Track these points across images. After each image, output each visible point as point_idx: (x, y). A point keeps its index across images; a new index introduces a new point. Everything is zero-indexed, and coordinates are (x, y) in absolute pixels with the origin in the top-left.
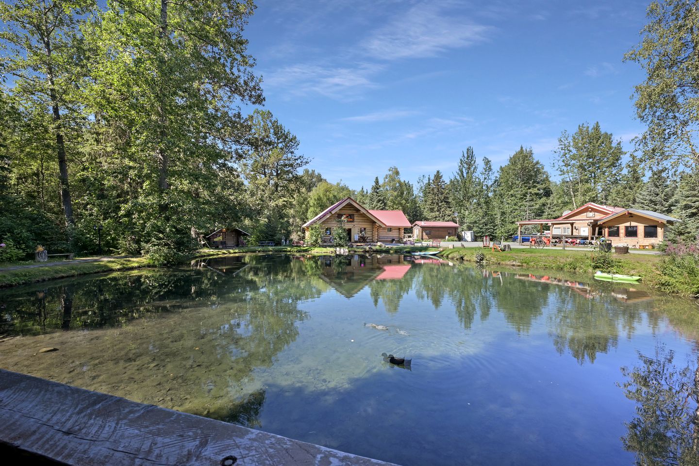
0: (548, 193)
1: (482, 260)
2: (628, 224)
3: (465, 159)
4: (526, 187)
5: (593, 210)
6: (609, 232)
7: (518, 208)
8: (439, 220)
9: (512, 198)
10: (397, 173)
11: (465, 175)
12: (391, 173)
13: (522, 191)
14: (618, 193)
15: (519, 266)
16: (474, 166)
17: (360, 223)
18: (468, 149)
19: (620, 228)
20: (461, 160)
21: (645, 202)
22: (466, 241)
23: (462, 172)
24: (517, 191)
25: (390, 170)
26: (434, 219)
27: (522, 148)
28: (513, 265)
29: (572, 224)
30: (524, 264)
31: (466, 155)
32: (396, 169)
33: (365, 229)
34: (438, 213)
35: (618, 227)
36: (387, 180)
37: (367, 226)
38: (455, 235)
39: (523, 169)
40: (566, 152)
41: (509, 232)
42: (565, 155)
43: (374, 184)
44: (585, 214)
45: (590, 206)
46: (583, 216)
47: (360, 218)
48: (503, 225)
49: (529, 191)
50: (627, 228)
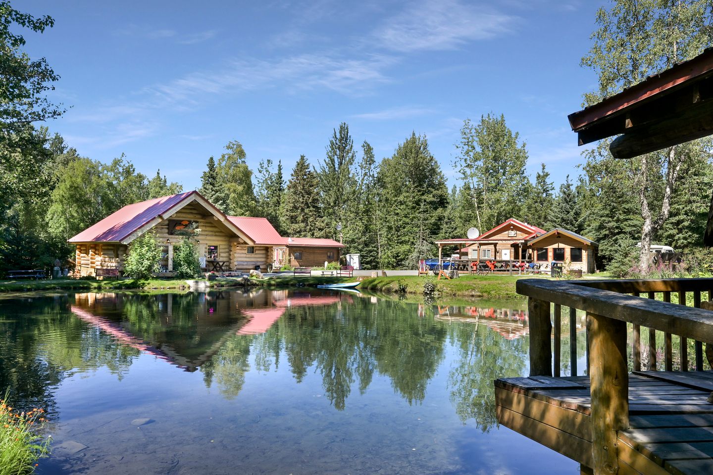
0: (442, 202)
1: (433, 291)
2: (556, 246)
3: (338, 142)
4: (419, 191)
5: (516, 228)
6: (538, 255)
7: (410, 222)
8: (305, 236)
9: (402, 207)
10: (242, 154)
11: (337, 166)
12: (230, 152)
13: (414, 197)
14: (529, 208)
15: (479, 296)
16: (350, 155)
17: (208, 238)
18: (341, 127)
19: (549, 250)
20: (332, 142)
21: (557, 220)
22: (353, 269)
23: (333, 161)
24: (407, 197)
25: (228, 147)
26: (298, 235)
27: (414, 134)
28: (473, 296)
29: (495, 245)
30: (485, 294)
31: (338, 136)
32: (239, 146)
33: (216, 247)
34: (302, 225)
35: (547, 249)
36: (224, 163)
37: (220, 242)
38: (337, 260)
39: (417, 166)
40: (470, 149)
41: (398, 256)
42: (467, 153)
43: (207, 170)
44: (507, 232)
45: (512, 222)
46: (504, 235)
47: (208, 229)
48: (390, 245)
49: (423, 197)
50: (555, 250)
